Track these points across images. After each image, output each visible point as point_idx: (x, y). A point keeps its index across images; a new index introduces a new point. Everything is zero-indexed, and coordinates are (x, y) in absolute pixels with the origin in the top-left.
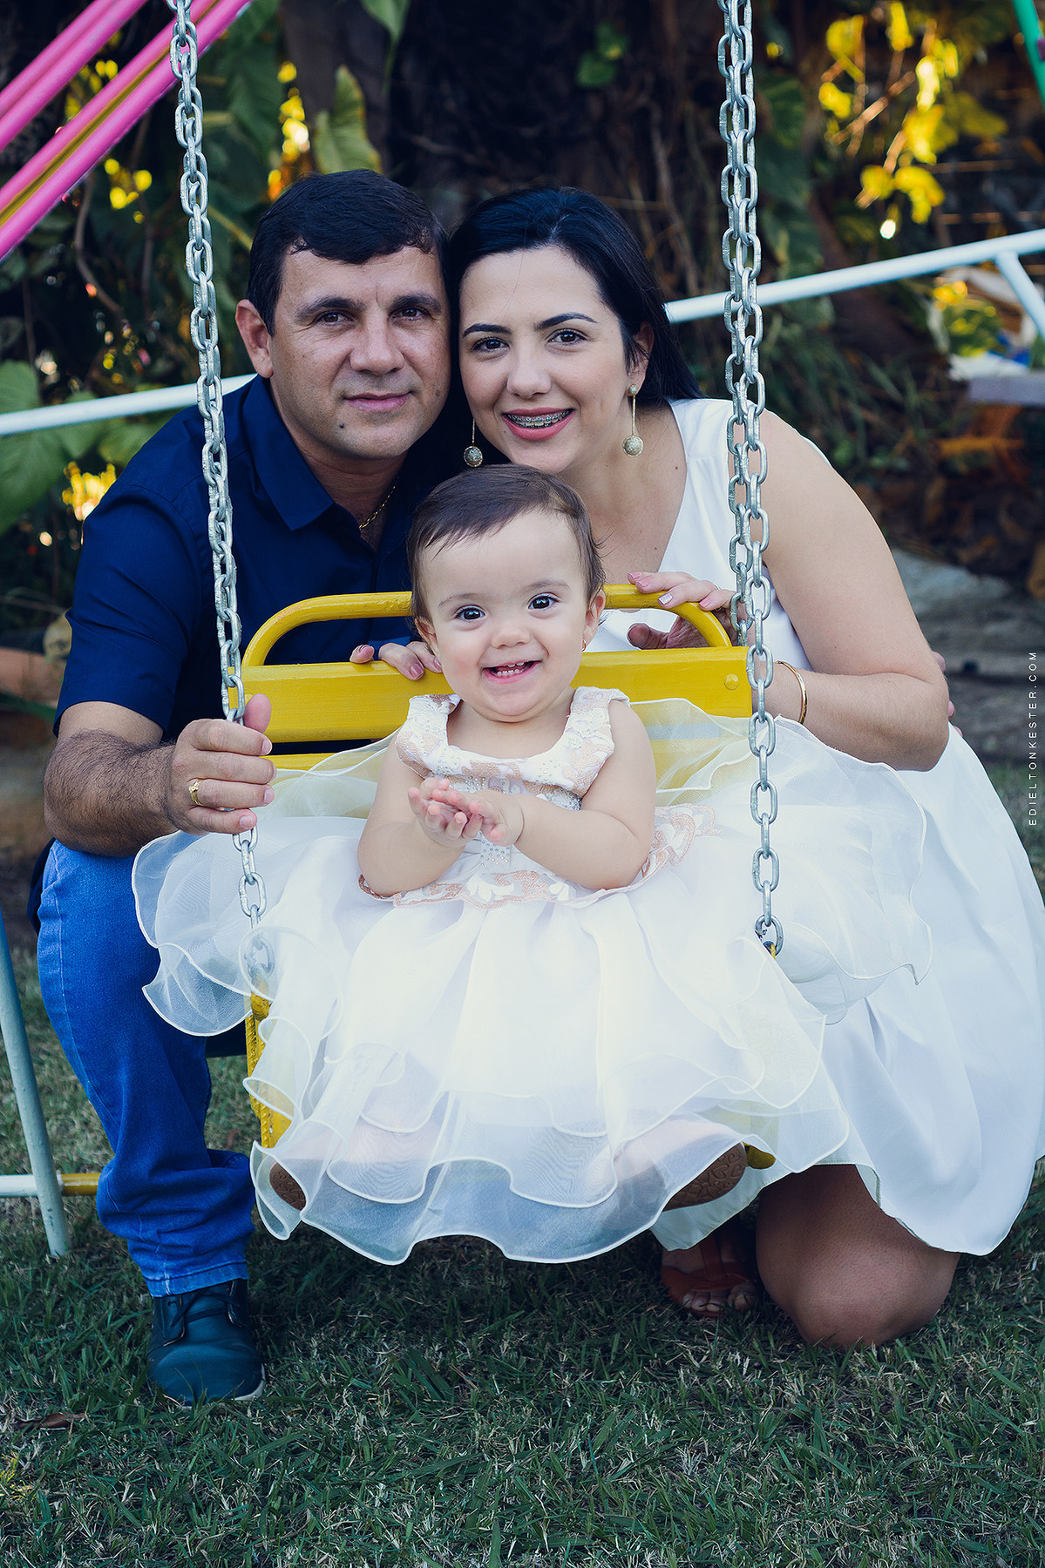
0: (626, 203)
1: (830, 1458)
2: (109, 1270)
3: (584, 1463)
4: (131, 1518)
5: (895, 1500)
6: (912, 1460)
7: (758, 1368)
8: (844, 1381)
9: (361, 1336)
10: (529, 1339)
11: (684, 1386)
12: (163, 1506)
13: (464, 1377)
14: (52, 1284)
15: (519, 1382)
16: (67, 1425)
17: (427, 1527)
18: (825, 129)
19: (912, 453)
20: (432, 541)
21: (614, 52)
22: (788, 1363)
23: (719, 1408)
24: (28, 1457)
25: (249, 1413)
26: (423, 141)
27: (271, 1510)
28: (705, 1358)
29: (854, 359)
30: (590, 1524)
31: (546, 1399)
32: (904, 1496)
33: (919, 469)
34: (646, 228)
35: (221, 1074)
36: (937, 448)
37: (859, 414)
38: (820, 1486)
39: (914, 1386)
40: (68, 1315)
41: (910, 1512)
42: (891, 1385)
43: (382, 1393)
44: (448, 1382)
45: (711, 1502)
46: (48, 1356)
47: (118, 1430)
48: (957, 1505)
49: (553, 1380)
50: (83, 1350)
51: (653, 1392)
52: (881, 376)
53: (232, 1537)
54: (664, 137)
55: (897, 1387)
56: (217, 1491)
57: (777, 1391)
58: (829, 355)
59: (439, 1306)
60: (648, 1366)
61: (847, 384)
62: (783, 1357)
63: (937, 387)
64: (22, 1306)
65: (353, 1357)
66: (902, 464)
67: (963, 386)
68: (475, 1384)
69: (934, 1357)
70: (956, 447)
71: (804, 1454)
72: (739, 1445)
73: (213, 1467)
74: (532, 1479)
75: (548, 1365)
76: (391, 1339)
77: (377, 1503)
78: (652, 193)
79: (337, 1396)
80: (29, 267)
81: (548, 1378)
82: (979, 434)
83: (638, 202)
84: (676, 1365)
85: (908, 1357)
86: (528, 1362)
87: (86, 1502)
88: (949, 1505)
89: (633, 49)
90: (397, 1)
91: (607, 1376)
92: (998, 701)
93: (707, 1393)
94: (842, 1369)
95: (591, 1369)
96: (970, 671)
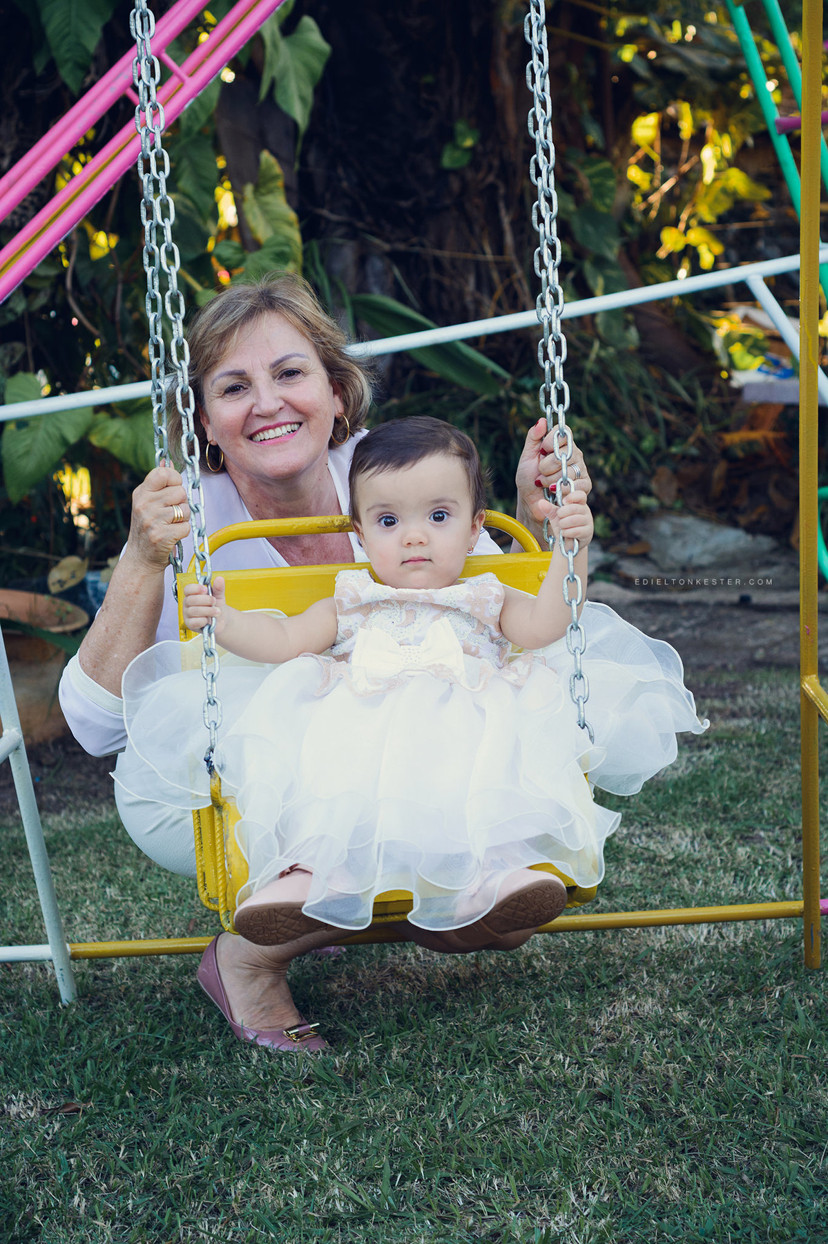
0: (480, 257)
1: (626, 1118)
2: (105, 1012)
3: (450, 1126)
4: (126, 1168)
5: (672, 1144)
6: (684, 1118)
7: (577, 1063)
8: (637, 1071)
10: (411, 1049)
11: (522, 1077)
12: (149, 1160)
14: (64, 1022)
16: (78, 1110)
17: (338, 1167)
18: (632, 200)
19: (701, 443)
20: (366, 470)
21: (469, 143)
22: (598, 1060)
23: (547, 1089)
24: (50, 1132)
25: (209, 1099)
26: (325, 212)
27: (226, 1159)
28: (537, 1058)
29: (655, 373)
30: (454, 1162)
31: (422, 1087)
32: (679, 1141)
33: (706, 456)
34: (495, 276)
35: (183, 884)
36: (721, 439)
37: (660, 414)
38: (618, 1135)
39: (688, 1072)
40: (76, 1041)
41: (683, 1151)
42: (671, 1071)
45: (541, 1148)
46: (63, 1066)
47: (116, 1113)
48: (715, 1144)
50: (89, 1062)
51: (500, 1081)
52: (677, 386)
53: (198, 1177)
54: (508, 207)
55: (675, 1072)
56: (187, 1149)
57: (589, 1078)
58: (636, 369)
60: (496, 1065)
61: (650, 392)
62: (593, 1056)
63: (720, 394)
64: (43, 1036)
66: (694, 451)
67: (739, 392)
69: (702, 1053)
70: (734, 438)
71: (607, 1115)
72: (561, 1112)
73: (184, 1134)
74: (413, 1136)
75: (424, 1065)
77: (302, 1153)
78: (499, 249)
80: (29, 305)
81: (425, 1074)
82: (752, 428)
83: (489, 256)
84: (516, 1063)
85: (684, 1055)
86: (410, 1063)
87: (93, 1158)
88: (710, 1145)
89: (482, 140)
90: (303, 99)
91: (468, 1072)
92: (766, 623)
93: (538, 1081)
94: (635, 1062)
95: (455, 1067)
96: (744, 602)
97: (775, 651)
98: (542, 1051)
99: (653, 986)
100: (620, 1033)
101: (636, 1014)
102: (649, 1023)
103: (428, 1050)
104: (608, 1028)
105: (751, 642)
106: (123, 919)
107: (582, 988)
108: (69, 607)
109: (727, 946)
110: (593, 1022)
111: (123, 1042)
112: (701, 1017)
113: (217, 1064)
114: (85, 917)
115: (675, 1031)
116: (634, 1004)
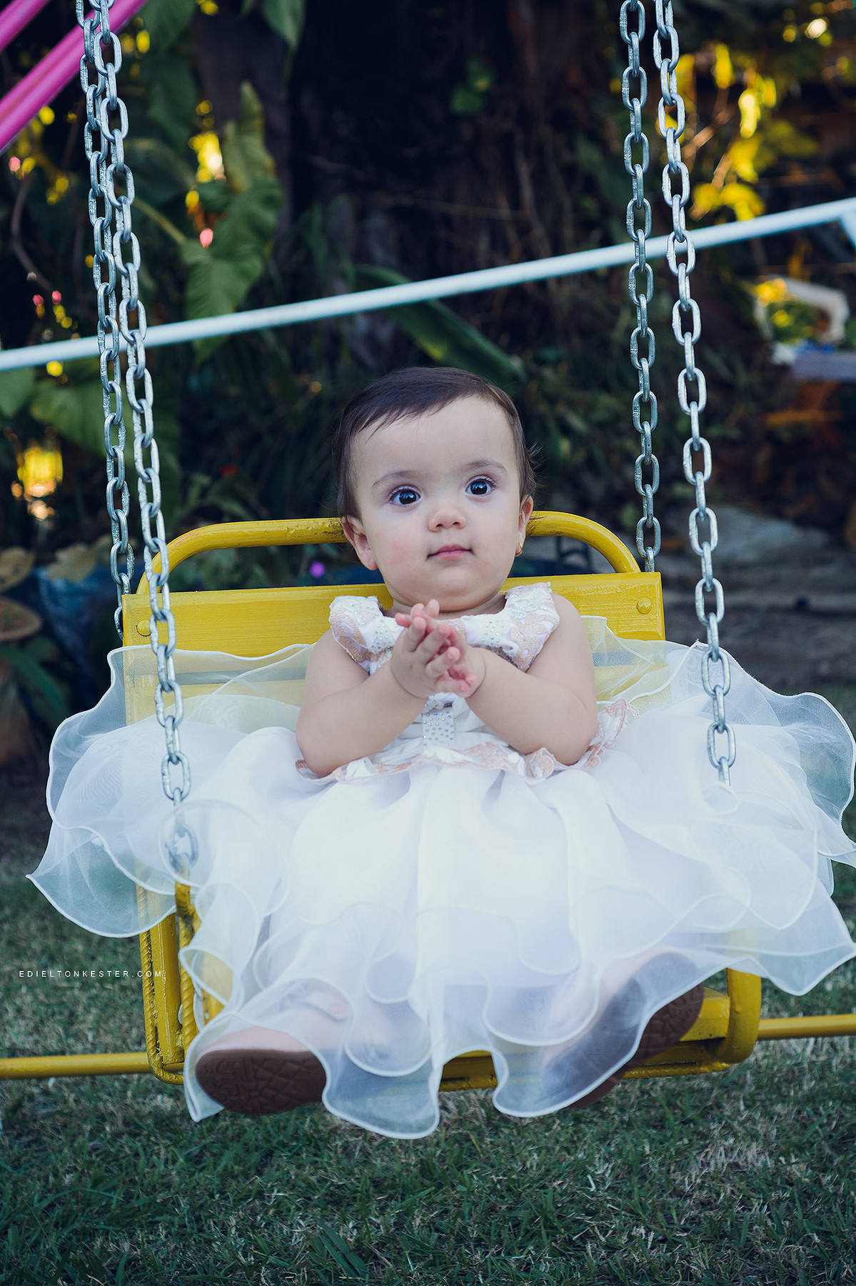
0: (494, 213)
2: (37, 1151)
7: (664, 1241)
8: (747, 1255)
9: (278, 1213)
10: (440, 1215)
11: (592, 1261)
13: (378, 1253)
15: (432, 1258)
19: (743, 425)
20: (367, 424)
21: (482, 83)
22: (692, 1236)
23: (627, 1282)
28: (610, 1232)
31: (459, 1275)
33: (749, 438)
34: (511, 234)
36: (764, 420)
39: (816, 1258)
42: (794, 1257)
43: (299, 1271)
44: (363, 1258)
49: (464, 1256)
50: (10, 1231)
51: (562, 1267)
52: (715, 360)
54: (526, 156)
55: (799, 1258)
57: (683, 1266)
59: (352, 1183)
60: (555, 1241)
62: (685, 1230)
63: (761, 370)
65: (270, 1235)
66: (734, 435)
67: (785, 367)
68: (389, 1260)
69: (832, 1229)
70: (780, 419)
76: (306, 1216)
78: (516, 203)
79: (255, 1274)
81: (460, 1254)
82: (800, 408)
83: (504, 211)
84: (583, 1240)
85: (808, 1230)
86: (440, 1237)
89: (499, 81)
90: (294, 14)
91: (517, 1251)
92: (828, 631)
93: (615, 1269)
94: (743, 1240)
95: (501, 1244)
96: (801, 607)
97: (843, 665)
98: (616, 1223)
99: (755, 1123)
100: (718, 1195)
101: (736, 1165)
102: (756, 1182)
103: (463, 1219)
104: (701, 1188)
105: (812, 654)
106: (66, 1013)
107: (660, 1124)
108: (17, 609)
109: (843, 1062)
110: (680, 1178)
111: (59, 1201)
112: (824, 1171)
113: (182, 1236)
114: (19, 1011)
115: (792, 1194)
116: (732, 1150)
